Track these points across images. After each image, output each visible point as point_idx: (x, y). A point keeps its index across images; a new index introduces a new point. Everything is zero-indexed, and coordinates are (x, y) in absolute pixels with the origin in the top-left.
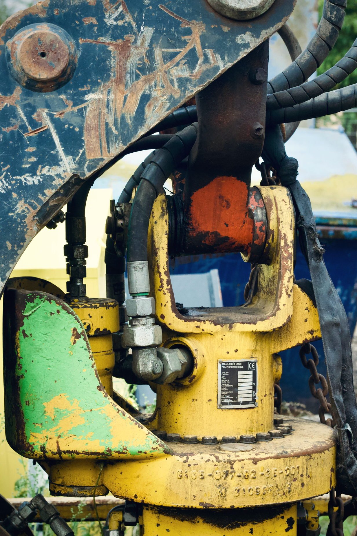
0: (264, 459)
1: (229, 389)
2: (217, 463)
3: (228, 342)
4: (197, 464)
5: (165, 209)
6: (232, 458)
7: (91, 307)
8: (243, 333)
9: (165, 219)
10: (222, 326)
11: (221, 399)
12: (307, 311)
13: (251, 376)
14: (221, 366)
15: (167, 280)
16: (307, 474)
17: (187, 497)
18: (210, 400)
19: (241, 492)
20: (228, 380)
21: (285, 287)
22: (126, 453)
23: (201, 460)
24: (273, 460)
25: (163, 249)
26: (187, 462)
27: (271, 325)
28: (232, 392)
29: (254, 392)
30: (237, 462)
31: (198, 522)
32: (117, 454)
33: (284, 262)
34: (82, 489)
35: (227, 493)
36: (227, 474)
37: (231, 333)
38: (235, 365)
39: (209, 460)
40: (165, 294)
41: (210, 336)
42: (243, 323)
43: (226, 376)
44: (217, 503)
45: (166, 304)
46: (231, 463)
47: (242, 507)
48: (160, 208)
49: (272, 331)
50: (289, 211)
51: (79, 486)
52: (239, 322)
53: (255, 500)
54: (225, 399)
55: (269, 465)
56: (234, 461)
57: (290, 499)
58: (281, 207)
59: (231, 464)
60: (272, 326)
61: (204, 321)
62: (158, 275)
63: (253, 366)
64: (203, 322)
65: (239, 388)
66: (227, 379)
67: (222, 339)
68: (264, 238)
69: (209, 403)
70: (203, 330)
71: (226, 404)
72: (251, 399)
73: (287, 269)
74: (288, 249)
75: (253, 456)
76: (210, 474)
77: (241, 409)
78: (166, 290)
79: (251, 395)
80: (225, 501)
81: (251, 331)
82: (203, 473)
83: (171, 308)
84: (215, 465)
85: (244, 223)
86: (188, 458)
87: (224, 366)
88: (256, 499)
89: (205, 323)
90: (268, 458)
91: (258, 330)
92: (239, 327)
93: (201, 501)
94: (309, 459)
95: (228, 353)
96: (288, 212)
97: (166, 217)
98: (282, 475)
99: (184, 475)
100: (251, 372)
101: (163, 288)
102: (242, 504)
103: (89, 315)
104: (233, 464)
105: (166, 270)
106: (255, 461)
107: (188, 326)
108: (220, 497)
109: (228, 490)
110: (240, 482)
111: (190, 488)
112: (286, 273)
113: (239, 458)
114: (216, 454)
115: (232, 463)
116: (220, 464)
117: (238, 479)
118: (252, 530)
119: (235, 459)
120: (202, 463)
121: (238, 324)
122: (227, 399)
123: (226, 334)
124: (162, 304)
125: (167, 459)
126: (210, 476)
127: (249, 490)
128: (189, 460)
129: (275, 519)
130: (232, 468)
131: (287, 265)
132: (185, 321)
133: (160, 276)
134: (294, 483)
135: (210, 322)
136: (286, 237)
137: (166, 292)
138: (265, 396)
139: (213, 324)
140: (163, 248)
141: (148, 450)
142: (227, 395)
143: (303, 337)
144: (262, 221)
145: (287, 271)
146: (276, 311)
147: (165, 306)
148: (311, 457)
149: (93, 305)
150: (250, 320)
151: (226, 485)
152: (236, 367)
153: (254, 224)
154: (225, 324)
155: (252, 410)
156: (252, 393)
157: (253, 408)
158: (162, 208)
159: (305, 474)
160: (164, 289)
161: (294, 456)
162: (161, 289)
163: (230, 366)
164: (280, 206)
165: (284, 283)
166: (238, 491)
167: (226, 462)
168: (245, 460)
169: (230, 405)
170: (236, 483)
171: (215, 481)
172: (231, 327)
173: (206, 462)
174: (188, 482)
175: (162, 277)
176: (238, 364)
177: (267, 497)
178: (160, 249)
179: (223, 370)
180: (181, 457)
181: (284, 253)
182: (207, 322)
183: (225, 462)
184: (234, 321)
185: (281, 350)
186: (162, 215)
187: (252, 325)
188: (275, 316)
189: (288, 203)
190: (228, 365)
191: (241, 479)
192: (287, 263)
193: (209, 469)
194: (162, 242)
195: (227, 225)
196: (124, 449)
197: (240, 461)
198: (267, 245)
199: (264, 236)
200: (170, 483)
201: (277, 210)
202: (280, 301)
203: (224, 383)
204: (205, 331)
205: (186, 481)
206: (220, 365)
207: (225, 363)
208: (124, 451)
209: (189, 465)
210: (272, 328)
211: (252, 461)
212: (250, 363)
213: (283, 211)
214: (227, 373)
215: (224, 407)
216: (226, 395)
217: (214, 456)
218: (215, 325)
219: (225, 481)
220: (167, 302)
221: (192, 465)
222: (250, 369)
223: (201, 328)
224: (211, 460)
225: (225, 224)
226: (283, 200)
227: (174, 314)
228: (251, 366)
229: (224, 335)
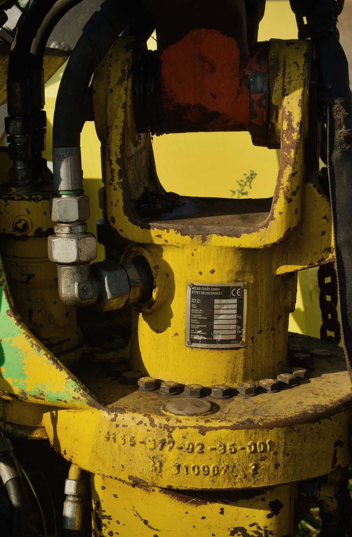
0: (216, 429)
1: (202, 322)
2: (150, 428)
3: (201, 259)
4: (127, 426)
5: (127, 72)
6: (171, 423)
7: (30, 200)
8: (221, 248)
9: (124, 87)
10: (192, 238)
11: (190, 334)
12: (325, 220)
13: (235, 306)
14: (192, 290)
15: (120, 170)
16: (284, 451)
17: (115, 465)
18: (176, 334)
19: (183, 470)
20: (201, 310)
21: (283, 188)
22: (44, 399)
23: (131, 420)
24: (229, 431)
25: (117, 128)
26: (115, 421)
27: (261, 240)
28: (205, 326)
29: (239, 327)
30: (177, 429)
31: (154, 490)
32: (33, 398)
33: (285, 153)
34: (22, 429)
35: (164, 469)
36: (163, 443)
37: (205, 247)
38: (211, 291)
39: (141, 422)
40: (115, 189)
41: (176, 249)
42: (222, 235)
43: (197, 304)
44: (150, 479)
45: (117, 203)
46: (169, 429)
47: (184, 488)
48: (120, 70)
49: (262, 247)
50: (300, 78)
51: (18, 425)
52: (216, 234)
53: (202, 482)
54: (196, 334)
55: (223, 437)
56: (174, 428)
57: (254, 484)
58: (289, 73)
59: (168, 431)
60: (262, 242)
61: (168, 229)
62: (109, 163)
63: (238, 292)
64: (166, 230)
65: (215, 322)
66: (198, 308)
67: (192, 254)
68: (265, 116)
69: (175, 337)
70: (166, 241)
71: (197, 341)
72: (234, 337)
73: (288, 163)
74: (293, 135)
75: (202, 423)
76: (142, 440)
77: (218, 349)
78: (118, 183)
79: (234, 332)
80: (160, 478)
81: (233, 246)
82: (134, 437)
83: (122, 210)
84: (148, 431)
85: (239, 94)
86: (116, 416)
87: (195, 290)
88: (203, 480)
89: (168, 232)
90: (221, 428)
91: (243, 246)
92: (216, 240)
93: (131, 474)
94: (290, 431)
95: (201, 273)
96: (298, 81)
97: (128, 83)
98: (242, 452)
99: (112, 436)
100: (235, 301)
101: (113, 182)
102: (183, 485)
103: (27, 210)
104: (171, 432)
105: (119, 157)
106: (203, 431)
107: (146, 234)
108: (153, 472)
109: (165, 464)
110: (180, 456)
111: (118, 454)
112: (286, 169)
113: (181, 425)
114: (152, 416)
115: (171, 430)
116: (154, 429)
117: (178, 451)
118: (222, 509)
119: (176, 425)
120: (132, 424)
121: (215, 236)
122: (198, 334)
123: (198, 248)
124: (112, 203)
125: (93, 413)
126: (141, 443)
127: (194, 468)
128: (118, 419)
129: (254, 499)
130: (170, 436)
131: (288, 156)
132: (142, 228)
133: (111, 164)
134: (262, 463)
135: (175, 230)
136: (292, 117)
137: (117, 186)
138: (260, 332)
139: (180, 234)
140: (117, 126)
141: (69, 399)
142: (199, 329)
143: (318, 255)
144: (262, 92)
145: (288, 165)
146: (269, 221)
147: (116, 205)
148: (293, 428)
149: (33, 197)
150: (232, 230)
151: (162, 458)
152: (212, 293)
153: (250, 96)
154: (196, 235)
155: (236, 352)
156: (237, 329)
157: (238, 348)
158: (123, 71)
159: (282, 451)
160: (115, 183)
161: (262, 428)
162: (111, 182)
163: (203, 291)
164: (288, 71)
165: (282, 182)
166: (179, 467)
167: (163, 429)
168: (189, 428)
169: (202, 343)
170: (175, 457)
171: (148, 451)
172: (204, 239)
173: (138, 424)
174: (115, 446)
175: (112, 167)
176: (214, 289)
177: (220, 479)
178: (113, 127)
179: (193, 296)
180: (109, 414)
181: (286, 140)
182: (172, 231)
183: (161, 427)
184: (208, 231)
185: (287, 271)
186: (121, 81)
187: (235, 239)
188: (267, 228)
189: (301, 67)
190: (201, 291)
191: (182, 451)
192: (289, 154)
193: (141, 433)
194: (116, 118)
195: (214, 97)
196: (41, 394)
197: (181, 428)
198: (270, 125)
199: (265, 113)
200: (96, 444)
201: (284, 77)
202: (275, 207)
203: (195, 314)
204: (169, 243)
205: (113, 446)
206: (189, 290)
207: (197, 286)
208: (41, 396)
209: (117, 426)
210: (262, 245)
211: (198, 430)
212: (232, 288)
213: (292, 78)
214: (198, 301)
215: (194, 345)
216: (197, 329)
217: (148, 417)
218: (183, 235)
219: (161, 452)
220: (118, 201)
221: (121, 426)
222: (232, 296)
223: (164, 237)
224: (144, 422)
225: (212, 94)
226: (296, 63)
227: (127, 217)
228: (235, 292)
229: (195, 250)
